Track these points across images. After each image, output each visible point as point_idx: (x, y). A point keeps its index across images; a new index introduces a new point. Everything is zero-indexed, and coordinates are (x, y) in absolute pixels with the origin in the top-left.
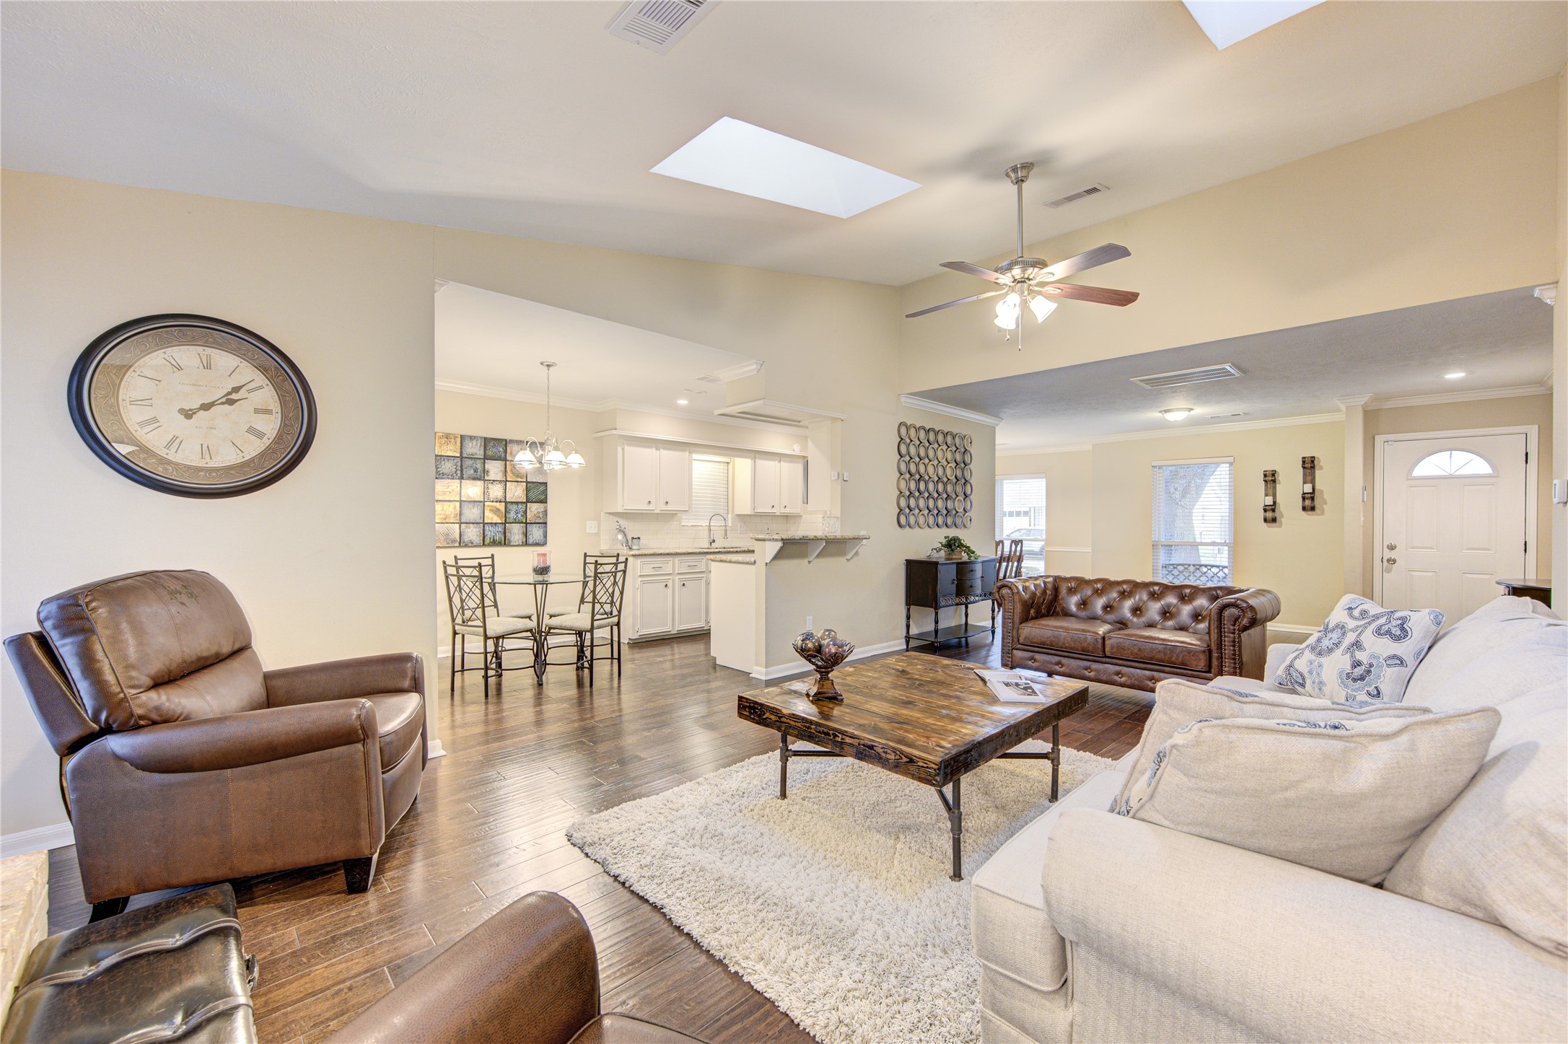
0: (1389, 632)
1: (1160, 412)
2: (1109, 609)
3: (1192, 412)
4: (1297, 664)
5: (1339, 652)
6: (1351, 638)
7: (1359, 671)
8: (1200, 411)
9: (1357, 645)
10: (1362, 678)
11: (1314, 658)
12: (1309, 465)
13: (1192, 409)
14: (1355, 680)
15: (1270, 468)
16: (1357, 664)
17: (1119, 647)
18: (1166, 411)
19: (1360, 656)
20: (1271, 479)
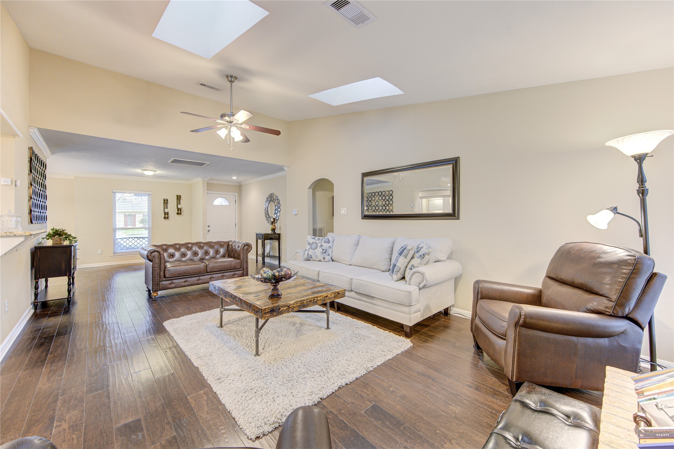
0: (327, 242)
1: (142, 170)
2: (184, 256)
3: (156, 172)
4: (309, 253)
5: (318, 248)
6: (319, 245)
7: (324, 251)
8: (159, 172)
9: (321, 246)
10: (325, 252)
11: (313, 251)
12: (179, 198)
13: (156, 171)
14: (324, 253)
15: (166, 198)
16: (323, 250)
17: (213, 267)
18: (145, 170)
19: (323, 248)
20: (166, 202)
